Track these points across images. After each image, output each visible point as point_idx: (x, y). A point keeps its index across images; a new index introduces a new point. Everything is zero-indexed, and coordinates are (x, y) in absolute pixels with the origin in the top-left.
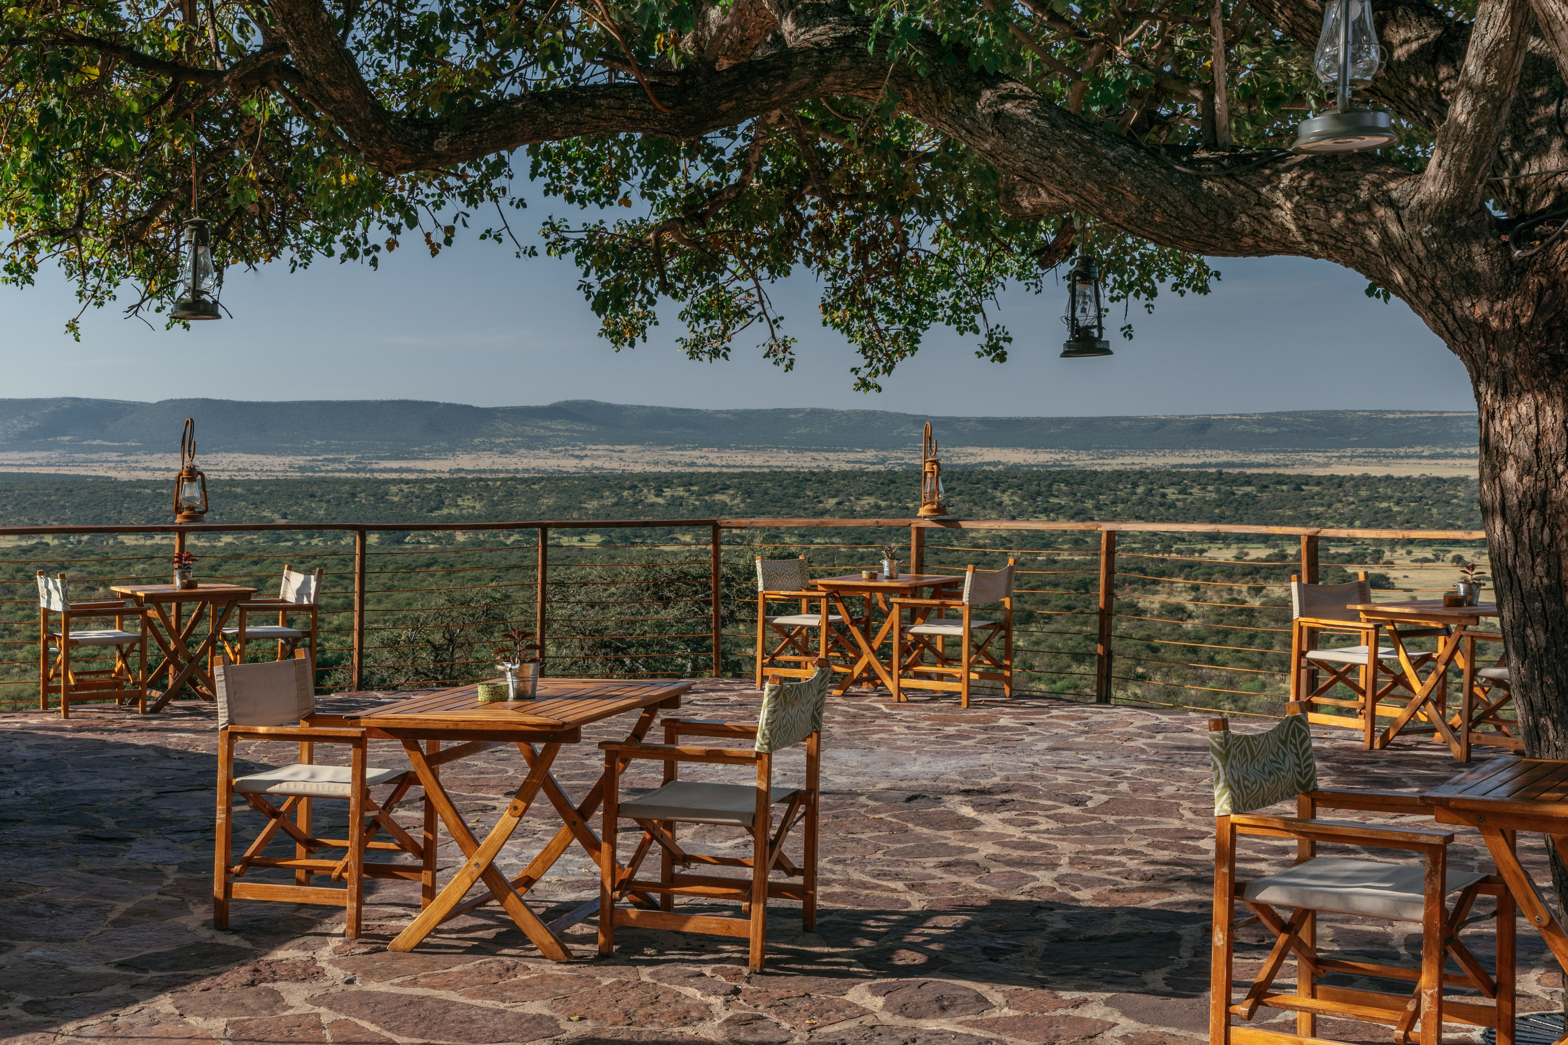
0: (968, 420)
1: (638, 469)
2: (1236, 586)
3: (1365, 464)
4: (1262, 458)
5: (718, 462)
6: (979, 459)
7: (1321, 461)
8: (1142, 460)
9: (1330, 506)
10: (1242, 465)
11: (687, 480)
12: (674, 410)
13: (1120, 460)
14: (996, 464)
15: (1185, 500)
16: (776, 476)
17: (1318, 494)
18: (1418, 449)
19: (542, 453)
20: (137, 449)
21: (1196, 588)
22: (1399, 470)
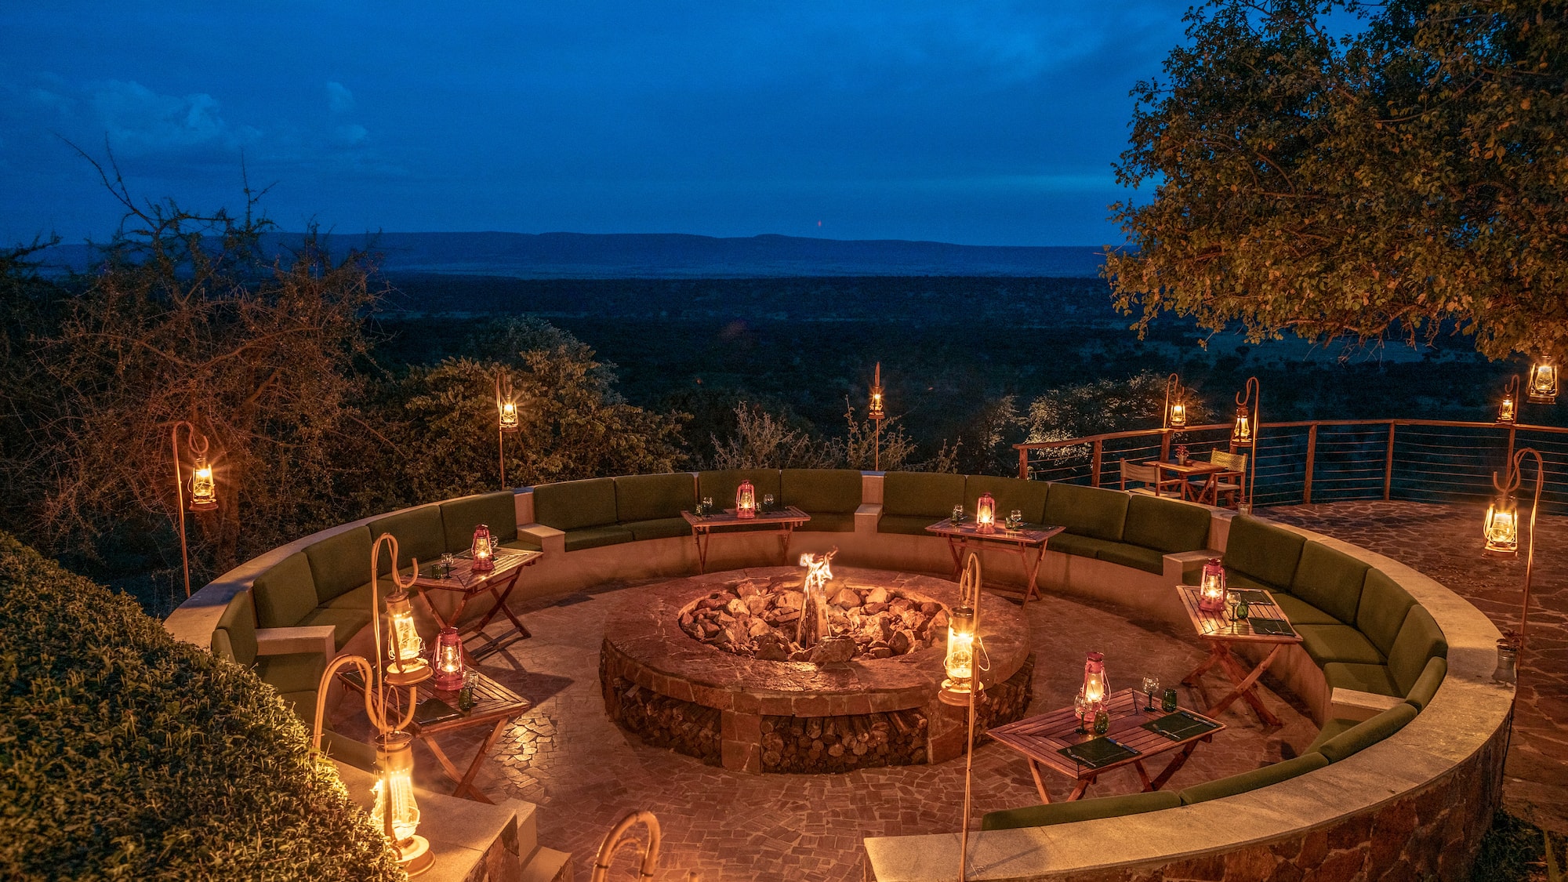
6: (987, 270)
8: (1071, 271)
13: (1062, 272)
14: (995, 273)
15: (1098, 295)
16: (879, 279)
19: (750, 265)
20: (529, 262)
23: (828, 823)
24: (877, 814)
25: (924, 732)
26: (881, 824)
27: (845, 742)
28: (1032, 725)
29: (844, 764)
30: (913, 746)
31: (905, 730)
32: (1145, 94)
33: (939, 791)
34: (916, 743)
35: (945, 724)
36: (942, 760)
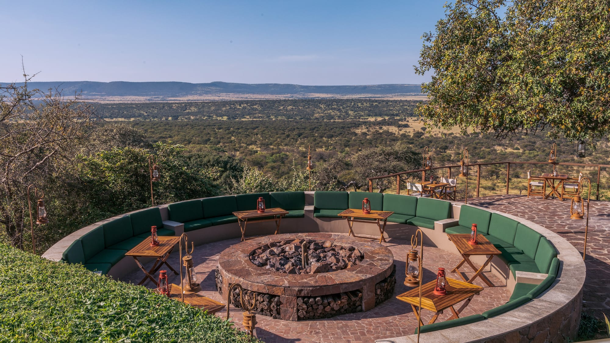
0: (312, 86)
1: (234, 99)
2: (376, 127)
3: (400, 97)
4: (378, 96)
5: (253, 97)
6: (314, 96)
7: (391, 96)
8: (352, 96)
9: (394, 107)
10: (374, 97)
11: (247, 102)
12: (241, 84)
13: (347, 96)
14: (318, 97)
15: (362, 106)
16: (268, 101)
17: (391, 104)
18: (411, 93)
19: (209, 95)
20: (105, 95)
21: (367, 128)
22: (409, 98)
23: (331, 338)
24: (349, 333)
25: (361, 298)
26: (352, 337)
27: (331, 305)
28: (412, 293)
29: (331, 314)
30: (357, 305)
31: (353, 299)
32: (427, 38)
33: (371, 322)
34: (358, 303)
35: (368, 295)
36: (368, 310)
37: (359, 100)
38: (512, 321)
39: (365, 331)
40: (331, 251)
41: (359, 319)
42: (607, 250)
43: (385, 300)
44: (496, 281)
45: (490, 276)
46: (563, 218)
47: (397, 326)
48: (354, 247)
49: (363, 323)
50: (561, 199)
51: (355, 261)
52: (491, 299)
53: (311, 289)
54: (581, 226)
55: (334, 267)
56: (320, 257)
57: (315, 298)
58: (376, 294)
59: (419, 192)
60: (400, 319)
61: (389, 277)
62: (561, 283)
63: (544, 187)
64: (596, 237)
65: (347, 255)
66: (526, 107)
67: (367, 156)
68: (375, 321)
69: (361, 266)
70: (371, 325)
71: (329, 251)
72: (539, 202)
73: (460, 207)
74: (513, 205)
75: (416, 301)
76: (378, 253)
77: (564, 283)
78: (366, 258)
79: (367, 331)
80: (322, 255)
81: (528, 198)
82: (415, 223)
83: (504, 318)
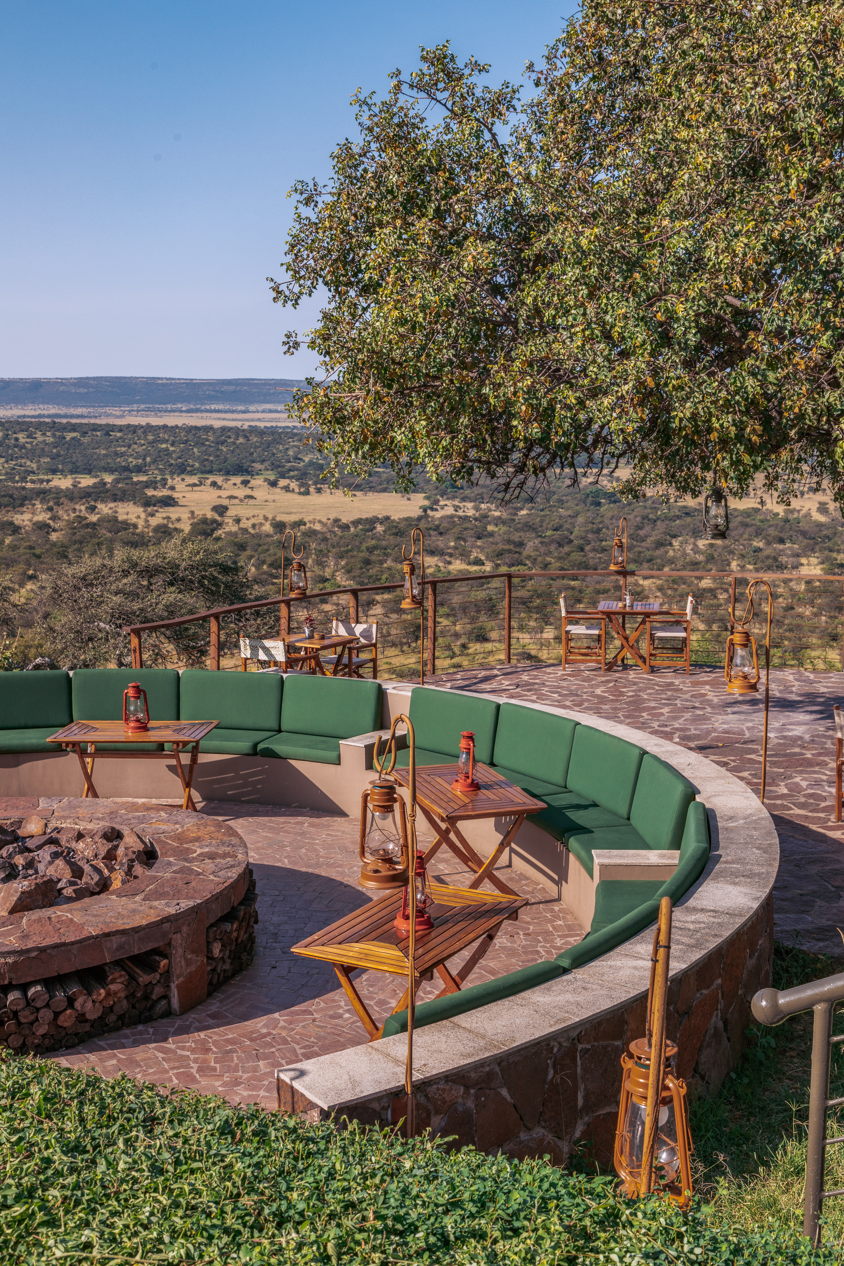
2: (77, 507)
3: (147, 416)
4: (79, 411)
7: (118, 413)
9: (129, 446)
10: (65, 416)
15: (31, 443)
17: (121, 438)
18: (179, 406)
21: (50, 509)
22: (172, 420)
25: (168, 973)
27: (78, 1005)
28: (335, 933)
29: (76, 1034)
30: (154, 997)
31: (144, 978)
32: (305, 196)
33: (204, 1042)
34: (158, 991)
35: (188, 963)
36: (188, 1007)
37: (18, 423)
38: (635, 968)
39: (194, 1071)
40: (46, 848)
41: (165, 1040)
42: (786, 785)
43: (235, 973)
44: (530, 889)
45: (511, 879)
46: (663, 714)
47: (285, 1042)
48: (117, 827)
49: (183, 1048)
50: (647, 668)
51: (130, 867)
52: (529, 938)
53: (10, 960)
54: (708, 732)
55: (69, 892)
56: (13, 867)
57: (24, 988)
58: (210, 958)
59: (276, 663)
60: (291, 1023)
61: (241, 904)
62: (726, 862)
63: (603, 639)
64: (752, 756)
65: (103, 853)
66: (608, 386)
67: (84, 579)
68: (215, 1038)
69: (155, 879)
70: (208, 1050)
71: (39, 847)
72: (593, 679)
73: (410, 694)
74: (529, 690)
75: (351, 954)
76: (198, 839)
77: (733, 862)
78: (165, 854)
79: (200, 1070)
80: (20, 860)
81: (564, 669)
82: (280, 748)
83: (613, 963)
